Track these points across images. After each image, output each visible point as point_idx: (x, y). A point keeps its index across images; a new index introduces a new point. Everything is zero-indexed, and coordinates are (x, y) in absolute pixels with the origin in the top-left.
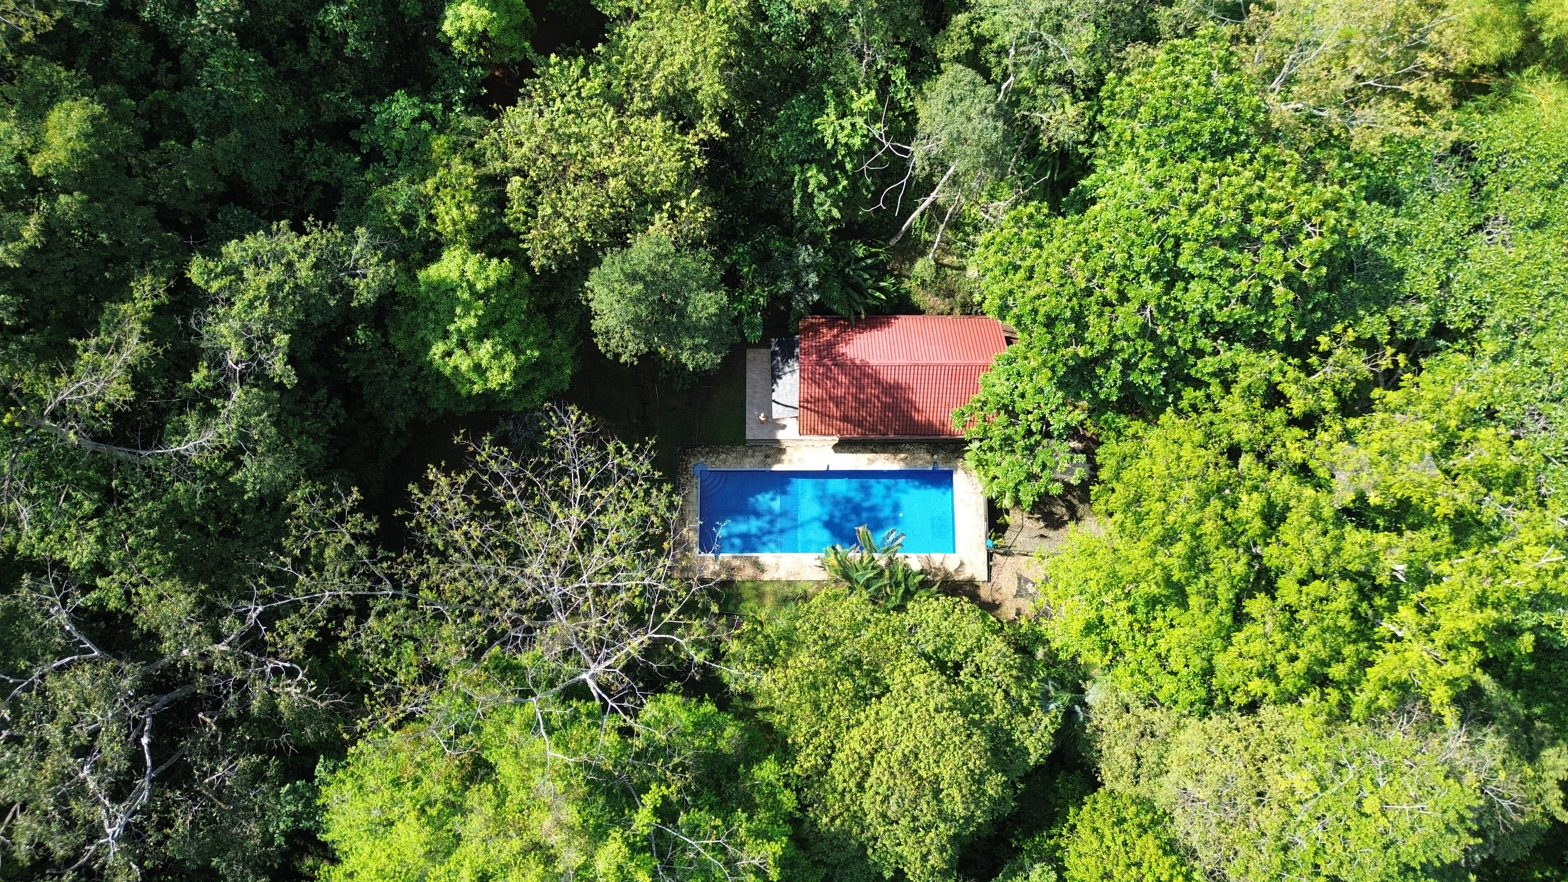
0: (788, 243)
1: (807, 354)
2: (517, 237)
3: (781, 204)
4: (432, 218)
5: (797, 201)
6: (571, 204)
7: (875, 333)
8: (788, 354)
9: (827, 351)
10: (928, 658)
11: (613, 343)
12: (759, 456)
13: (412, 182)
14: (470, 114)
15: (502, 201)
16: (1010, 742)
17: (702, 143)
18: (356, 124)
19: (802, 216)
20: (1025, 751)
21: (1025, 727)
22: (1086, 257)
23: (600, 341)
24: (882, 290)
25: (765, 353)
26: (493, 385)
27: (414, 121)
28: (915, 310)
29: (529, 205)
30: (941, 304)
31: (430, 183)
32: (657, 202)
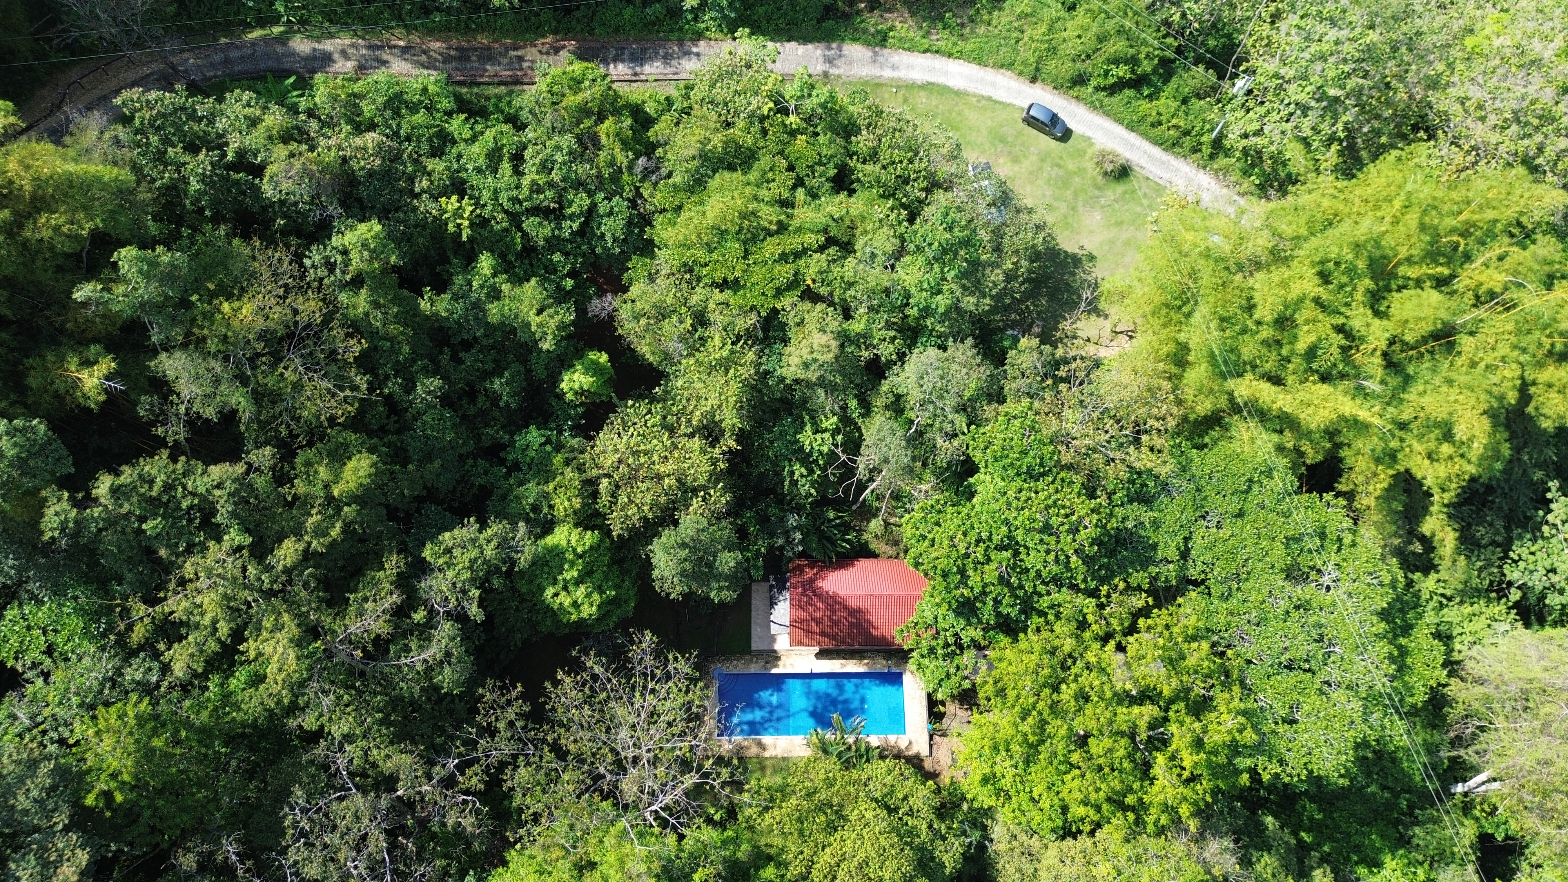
0: (781, 510)
1: (795, 588)
2: (604, 517)
3: (777, 484)
4: (551, 507)
5: (787, 483)
6: (640, 495)
7: (843, 571)
8: (782, 587)
9: (809, 586)
10: (876, 801)
11: (666, 586)
12: (761, 663)
13: (538, 484)
14: (574, 437)
15: (595, 494)
16: (933, 859)
17: (724, 453)
18: (504, 447)
19: (790, 492)
20: (942, 865)
21: (942, 848)
22: (965, 534)
23: (657, 585)
24: (847, 541)
25: (765, 586)
26: (584, 615)
27: (541, 445)
28: (873, 555)
29: (612, 496)
30: (891, 550)
31: (551, 486)
32: (695, 491)
